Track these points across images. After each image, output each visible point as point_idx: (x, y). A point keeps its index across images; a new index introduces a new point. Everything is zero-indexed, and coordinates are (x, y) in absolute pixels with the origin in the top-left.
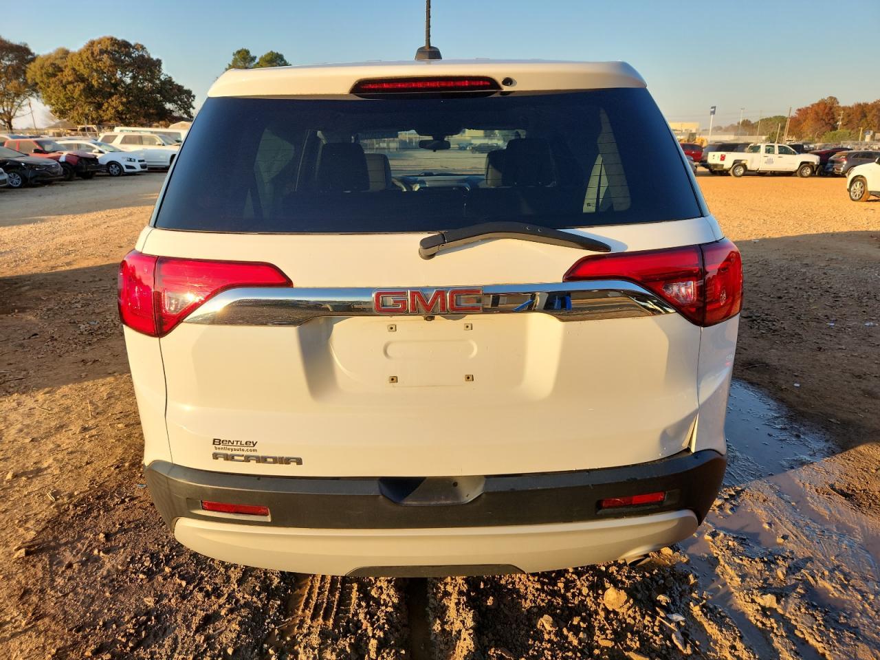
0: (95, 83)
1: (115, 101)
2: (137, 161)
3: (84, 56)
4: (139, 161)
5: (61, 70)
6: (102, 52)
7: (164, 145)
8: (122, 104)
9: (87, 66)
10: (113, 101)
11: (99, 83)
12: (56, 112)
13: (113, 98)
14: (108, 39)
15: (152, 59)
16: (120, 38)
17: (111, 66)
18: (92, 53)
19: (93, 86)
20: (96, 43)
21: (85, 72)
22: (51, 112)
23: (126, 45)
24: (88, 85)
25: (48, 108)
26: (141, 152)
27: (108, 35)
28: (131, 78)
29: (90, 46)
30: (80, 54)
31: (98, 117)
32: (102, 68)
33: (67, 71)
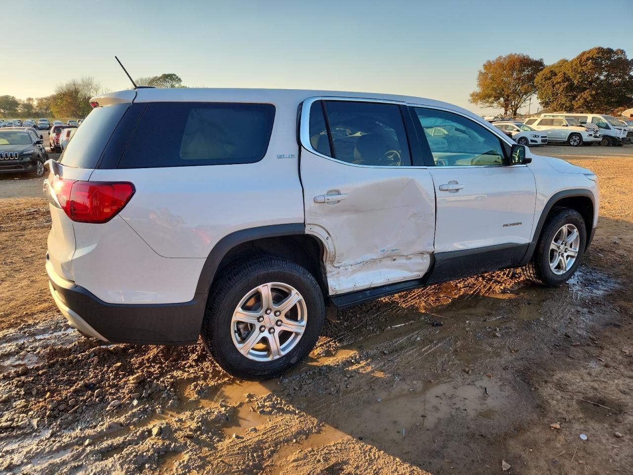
0: (576, 82)
1: (586, 94)
2: (540, 137)
3: (574, 63)
4: (542, 137)
5: (555, 75)
6: (588, 59)
7: (567, 126)
8: (591, 95)
9: (575, 70)
10: (585, 94)
11: (579, 82)
12: (543, 103)
13: (586, 92)
14: (596, 49)
15: (628, 60)
16: (605, 47)
17: (591, 69)
18: (581, 61)
19: (574, 84)
20: (586, 53)
21: (571, 74)
22: (540, 103)
23: (610, 51)
24: (570, 84)
25: (539, 101)
26: (549, 130)
27: (597, 46)
28: (605, 76)
29: (581, 56)
30: (572, 62)
31: (570, 106)
32: (585, 71)
33: (560, 75)
